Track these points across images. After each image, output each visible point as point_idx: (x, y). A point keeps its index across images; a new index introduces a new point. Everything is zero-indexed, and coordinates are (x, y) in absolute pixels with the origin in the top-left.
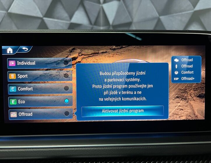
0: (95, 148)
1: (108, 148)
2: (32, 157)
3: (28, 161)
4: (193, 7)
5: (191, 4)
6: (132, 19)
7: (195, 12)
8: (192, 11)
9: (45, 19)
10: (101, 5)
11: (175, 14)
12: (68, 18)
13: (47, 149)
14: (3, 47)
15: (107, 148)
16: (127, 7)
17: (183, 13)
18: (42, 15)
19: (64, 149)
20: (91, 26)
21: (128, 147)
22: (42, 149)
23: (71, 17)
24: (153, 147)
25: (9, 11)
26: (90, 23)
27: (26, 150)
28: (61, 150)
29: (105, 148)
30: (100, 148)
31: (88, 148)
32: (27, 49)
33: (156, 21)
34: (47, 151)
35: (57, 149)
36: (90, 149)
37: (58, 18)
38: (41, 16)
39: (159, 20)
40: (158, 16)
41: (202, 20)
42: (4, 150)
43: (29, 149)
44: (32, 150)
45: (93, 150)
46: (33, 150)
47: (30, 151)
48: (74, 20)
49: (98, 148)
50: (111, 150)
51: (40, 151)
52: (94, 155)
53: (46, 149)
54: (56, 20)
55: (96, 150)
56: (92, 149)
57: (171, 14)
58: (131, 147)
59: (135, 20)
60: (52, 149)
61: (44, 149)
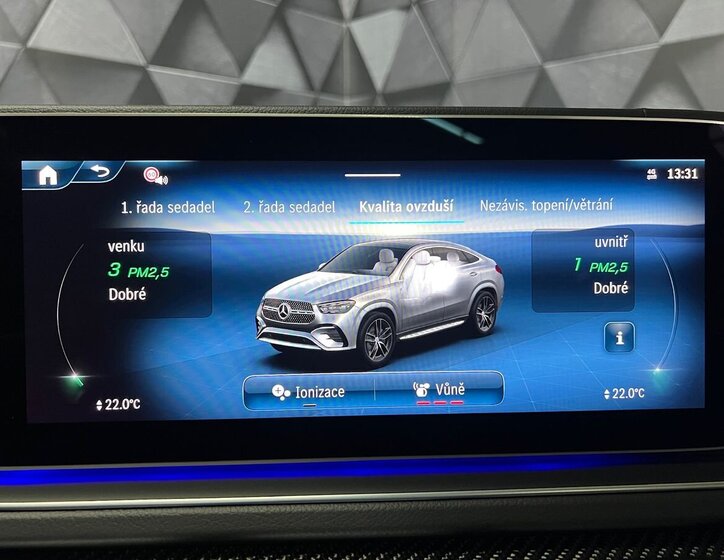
0: (336, 506)
4: (656, 34)
6: (452, 74)
7: (666, 48)
8: (655, 46)
9: (153, 70)
10: (344, 26)
11: (596, 57)
12: (233, 69)
13: (174, 510)
14: (26, 165)
16: (433, 32)
17: (624, 52)
18: (145, 57)
19: (234, 509)
20: (312, 96)
21: (449, 503)
23: (242, 64)
24: (534, 500)
25: (31, 44)
27: (101, 513)
31: (314, 507)
32: (108, 172)
33: (532, 79)
35: (210, 509)
37: (198, 68)
38: (141, 61)
39: (543, 77)
40: (539, 61)
41: (689, 77)
42: (26, 515)
45: (329, 512)
48: (254, 75)
49: (349, 505)
50: (391, 511)
52: (336, 530)
53: (169, 511)
54: (190, 75)
55: (340, 513)
57: (584, 54)
59: (461, 76)
60: (191, 511)
61: (164, 510)
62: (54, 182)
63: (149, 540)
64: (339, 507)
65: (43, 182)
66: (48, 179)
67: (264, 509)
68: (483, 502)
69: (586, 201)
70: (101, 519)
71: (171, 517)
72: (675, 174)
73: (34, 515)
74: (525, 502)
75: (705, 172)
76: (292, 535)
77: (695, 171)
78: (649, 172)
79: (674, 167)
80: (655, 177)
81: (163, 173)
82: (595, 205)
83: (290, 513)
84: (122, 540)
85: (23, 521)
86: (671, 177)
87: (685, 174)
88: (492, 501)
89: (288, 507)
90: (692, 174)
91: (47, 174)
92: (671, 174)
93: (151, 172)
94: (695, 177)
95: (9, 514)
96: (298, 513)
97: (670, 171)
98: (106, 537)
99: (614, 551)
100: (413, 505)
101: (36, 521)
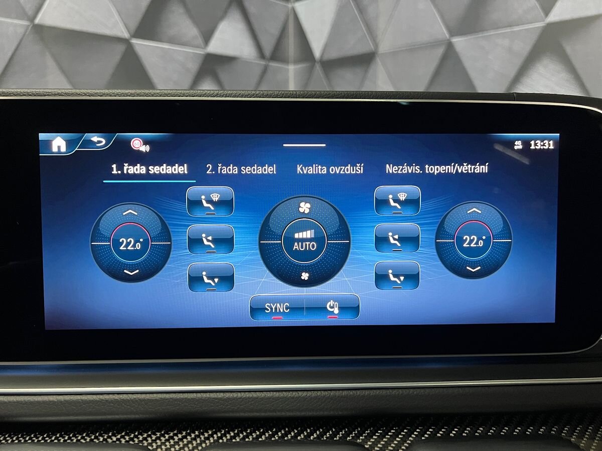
0: (275, 393)
1: (309, 393)
2: (118, 414)
3: (108, 425)
4: (542, 14)
5: (537, 5)
6: (376, 45)
7: (550, 25)
8: (541, 24)
9: (134, 41)
10: (290, 6)
11: (492, 33)
12: (200, 41)
13: (155, 395)
14: (42, 136)
15: (305, 394)
16: (362, 11)
17: (516, 29)
18: (130, 34)
19: (199, 395)
20: (263, 63)
21: (358, 392)
22: (143, 396)
23: (207, 37)
24: (422, 391)
25: (37, 21)
26: (261, 54)
27: (101, 397)
28: (189, 399)
29: (300, 393)
30: (287, 393)
31: (258, 394)
32: (104, 142)
33: (440, 51)
34: (156, 399)
35: (181, 394)
36: (263, 395)
37: (171, 41)
38: (126, 35)
39: (450, 55)
40: (448, 36)
41: (569, 49)
42: (46, 398)
43: (111, 395)
44: (116, 398)
45: (269, 398)
46: (121, 396)
47: (112, 401)
48: (216, 46)
49: (284, 393)
50: (316, 398)
51: (137, 401)
52: (274, 411)
53: (151, 396)
54: (166, 46)
55: (278, 399)
56: (269, 395)
57: (482, 30)
58: (367, 392)
59: (384, 47)
60: (167, 396)
61: (148, 395)
62: (63, 149)
63: (137, 416)
64: (277, 394)
65: (55, 149)
66: (59, 147)
67: (221, 395)
68: (384, 392)
69: (467, 165)
70: (101, 401)
71: (153, 400)
72: (536, 144)
73: (51, 398)
74: (416, 392)
75: (560, 144)
76: (242, 414)
77: (551, 142)
78: (516, 143)
79: (535, 139)
80: (521, 147)
81: (146, 142)
82: (474, 168)
83: (241, 398)
84: (117, 417)
85: (44, 402)
86: (533, 147)
87: (544, 145)
88: (391, 391)
89: (239, 394)
90: (549, 145)
91: (58, 143)
92: (533, 145)
93: (137, 142)
94: (552, 147)
95: (33, 397)
96: (246, 398)
97: (532, 143)
98: (105, 414)
99: (482, 429)
100: (332, 393)
101: (53, 402)
